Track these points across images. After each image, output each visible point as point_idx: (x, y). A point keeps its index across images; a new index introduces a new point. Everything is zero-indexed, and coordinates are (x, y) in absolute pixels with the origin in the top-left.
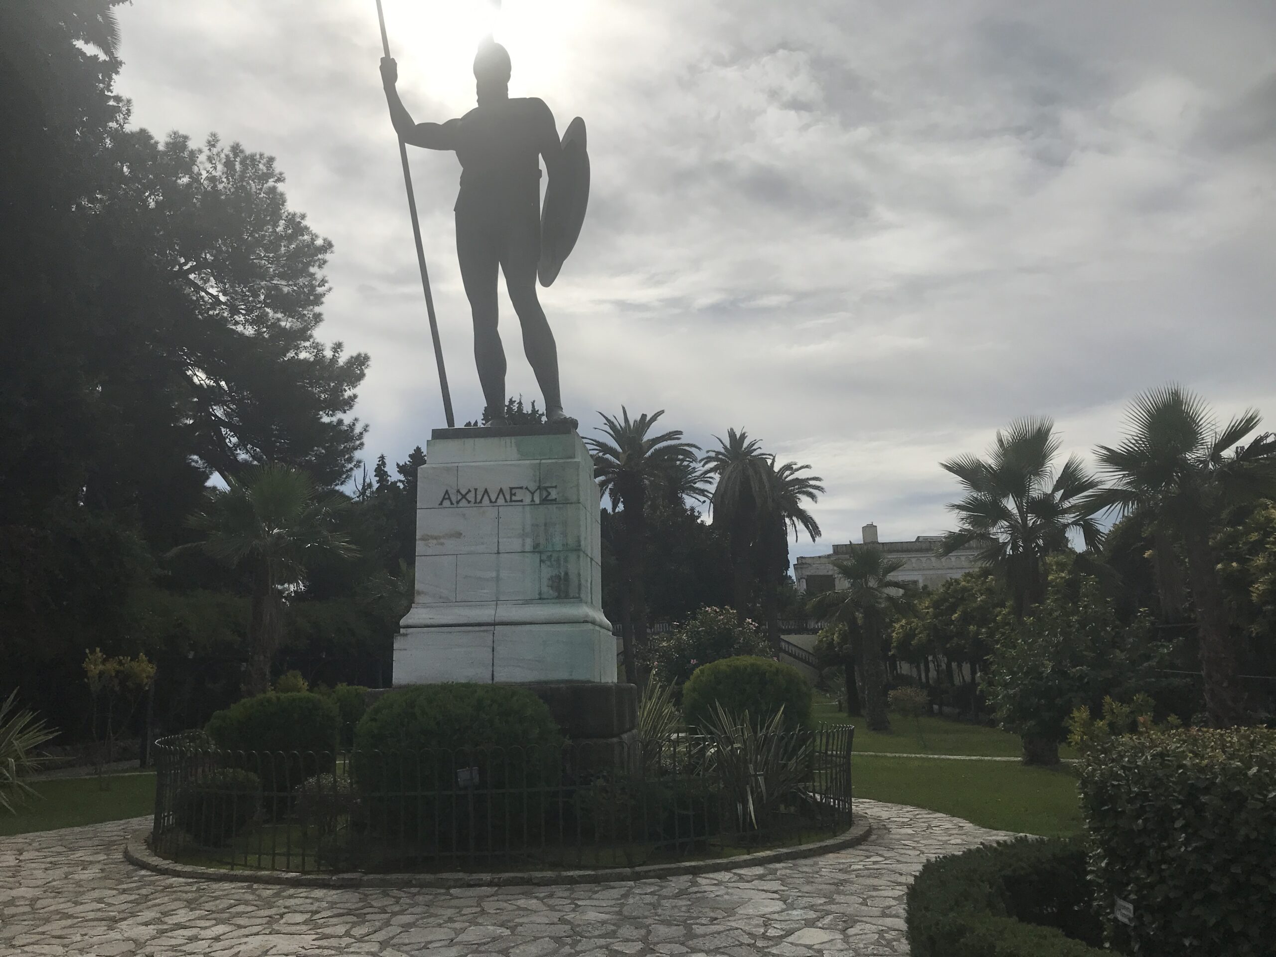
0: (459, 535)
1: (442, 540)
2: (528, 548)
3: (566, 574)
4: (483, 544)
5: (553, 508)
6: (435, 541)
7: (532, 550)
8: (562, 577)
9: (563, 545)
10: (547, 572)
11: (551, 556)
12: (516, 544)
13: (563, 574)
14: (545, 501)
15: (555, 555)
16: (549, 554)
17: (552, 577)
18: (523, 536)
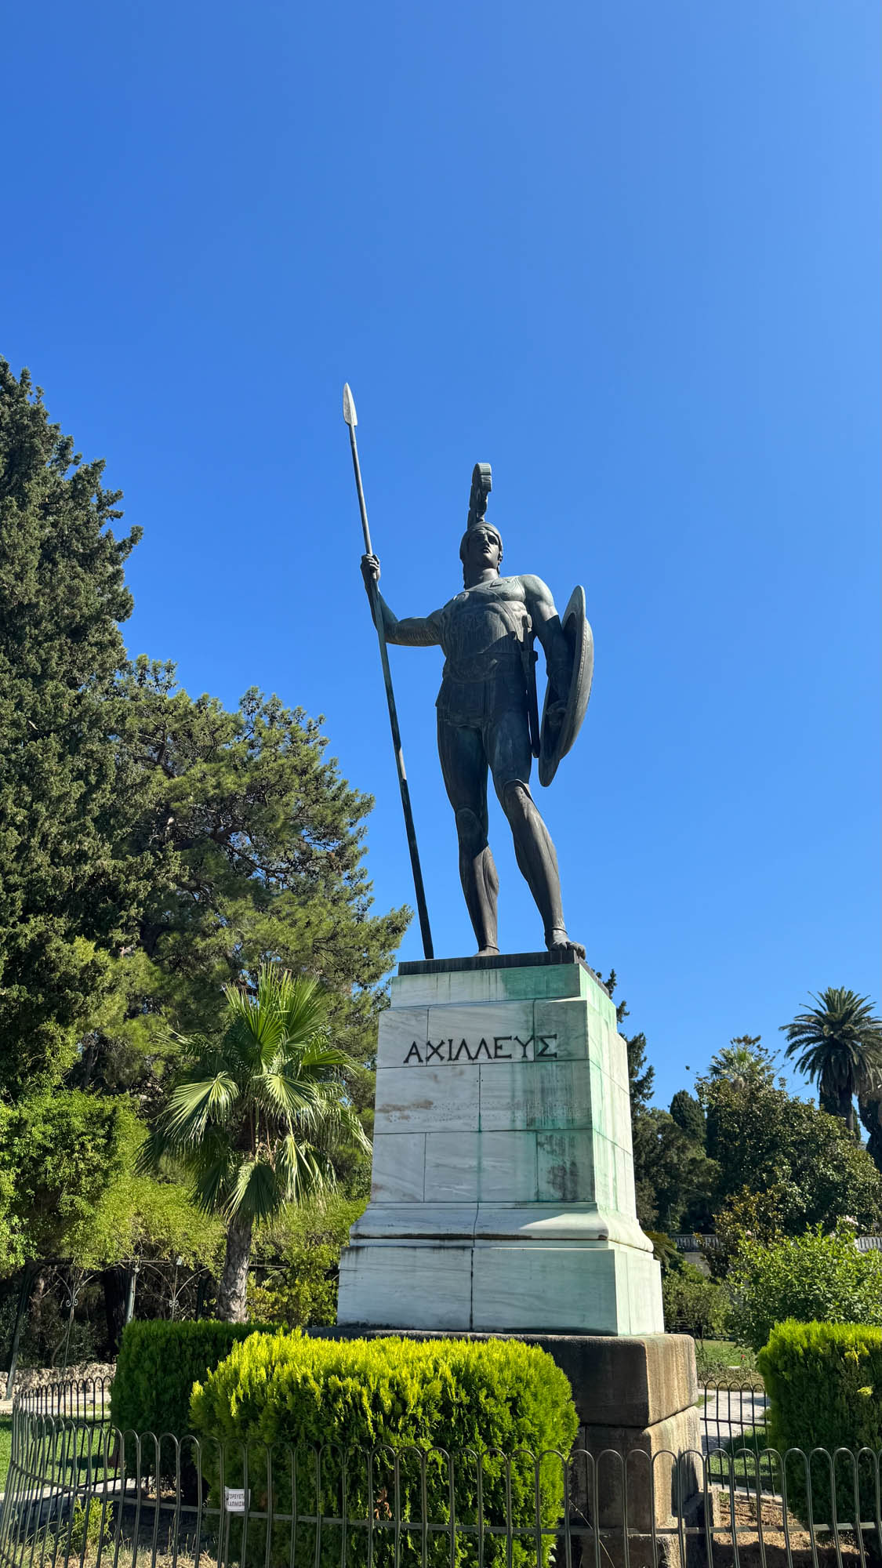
0: (428, 1105)
1: (407, 1113)
2: (520, 1125)
3: (573, 1164)
4: (459, 1118)
5: (552, 1067)
6: (398, 1114)
7: (525, 1128)
8: (568, 1171)
9: (568, 1120)
10: (546, 1162)
11: (551, 1136)
12: (504, 1120)
13: (568, 1165)
14: (541, 1055)
15: (557, 1136)
16: (549, 1134)
17: (553, 1168)
18: (513, 1107)
